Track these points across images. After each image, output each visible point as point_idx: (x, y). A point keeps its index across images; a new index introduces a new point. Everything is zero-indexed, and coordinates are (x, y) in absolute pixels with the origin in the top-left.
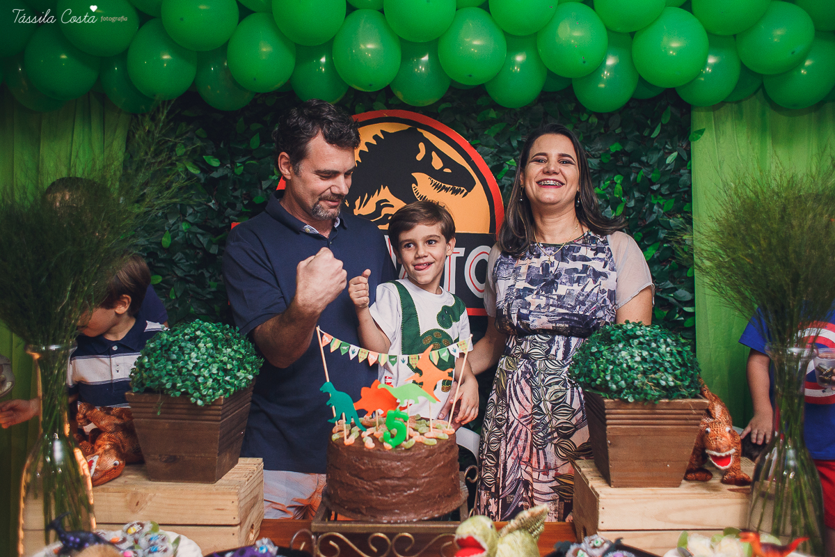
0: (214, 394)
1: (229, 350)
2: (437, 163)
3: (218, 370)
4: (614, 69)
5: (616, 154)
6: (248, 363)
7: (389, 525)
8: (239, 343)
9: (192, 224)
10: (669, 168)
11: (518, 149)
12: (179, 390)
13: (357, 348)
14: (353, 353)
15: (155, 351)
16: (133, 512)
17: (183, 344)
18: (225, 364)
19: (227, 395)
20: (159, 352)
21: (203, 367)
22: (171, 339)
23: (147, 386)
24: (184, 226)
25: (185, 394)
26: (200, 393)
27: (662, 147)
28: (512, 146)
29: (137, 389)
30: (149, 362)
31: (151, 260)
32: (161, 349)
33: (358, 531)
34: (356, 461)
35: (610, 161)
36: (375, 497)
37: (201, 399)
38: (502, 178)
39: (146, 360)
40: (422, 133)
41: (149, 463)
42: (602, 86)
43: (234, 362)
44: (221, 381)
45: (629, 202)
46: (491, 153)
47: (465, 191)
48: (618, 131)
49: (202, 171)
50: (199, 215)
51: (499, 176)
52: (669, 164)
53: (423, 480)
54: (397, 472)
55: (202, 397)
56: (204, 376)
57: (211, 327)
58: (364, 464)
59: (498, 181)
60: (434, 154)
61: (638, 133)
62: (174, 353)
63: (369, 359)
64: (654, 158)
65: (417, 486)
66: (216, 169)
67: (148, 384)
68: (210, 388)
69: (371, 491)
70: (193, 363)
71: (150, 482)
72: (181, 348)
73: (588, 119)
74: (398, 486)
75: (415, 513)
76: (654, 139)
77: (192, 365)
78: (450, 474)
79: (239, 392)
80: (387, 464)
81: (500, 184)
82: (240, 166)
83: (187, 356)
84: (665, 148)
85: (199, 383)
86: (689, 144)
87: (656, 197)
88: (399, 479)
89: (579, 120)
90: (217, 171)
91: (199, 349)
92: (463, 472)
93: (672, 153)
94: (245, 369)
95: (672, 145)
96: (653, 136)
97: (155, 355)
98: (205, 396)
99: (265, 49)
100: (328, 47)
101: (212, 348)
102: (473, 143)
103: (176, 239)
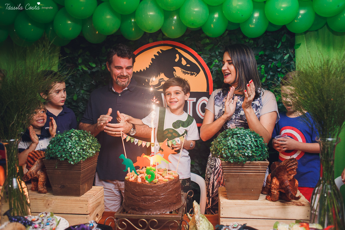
0: (78, 159)
1: (85, 141)
2: (184, 63)
3: (80, 149)
4: (258, 18)
5: (261, 56)
6: (94, 146)
7: (147, 216)
8: (90, 138)
9: (86, 91)
10: (285, 61)
11: (219, 55)
12: (64, 158)
13: (137, 140)
14: (136, 142)
15: (54, 142)
16: (47, 208)
17: (65, 139)
18: (83, 147)
19: (84, 160)
20: (56, 142)
21: (74, 148)
22: (61, 137)
23: (51, 156)
24: (82, 92)
25: (66, 159)
26: (72, 159)
27: (282, 52)
28: (216, 54)
29: (47, 158)
30: (52, 146)
31: (70, 106)
32: (57, 141)
33: (134, 218)
34: (133, 188)
35: (259, 59)
36: (141, 204)
37: (73, 162)
38: (212, 68)
39: (51, 146)
40: (177, 50)
41: (54, 188)
42: (253, 26)
43: (87, 146)
44: (81, 154)
45: (268, 76)
46: (207, 57)
47: (196, 74)
48: (262, 46)
49: (89, 69)
50: (88, 87)
51: (211, 67)
52: (285, 59)
53: (162, 197)
54: (150, 193)
55: (73, 161)
56: (74, 152)
57: (78, 131)
58: (137, 189)
59: (210, 69)
60: (182, 59)
61: (271, 46)
62: (62, 143)
63: (143, 144)
64: (279, 57)
65: (159, 199)
66: (94, 68)
67: (51, 155)
68: (76, 157)
69: (140, 201)
70: (69, 146)
71: (54, 196)
72: (65, 140)
73: (249, 41)
74: (151, 199)
75: (159, 211)
76: (278, 49)
77: (69, 147)
78: (175, 194)
79: (89, 158)
80: (146, 190)
81: (211, 71)
82: (103, 66)
83: (67, 144)
84: (283, 52)
85: (72, 155)
86: (294, 50)
87: (280, 74)
88: (151, 196)
89: (245, 42)
90: (94, 69)
91: (72, 140)
92: (186, 193)
93: (287, 54)
94: (92, 149)
95: (287, 51)
96: (278, 47)
97: (54, 143)
98: (75, 160)
99: (108, 17)
100: (133, 14)
101: (78, 140)
102: (199, 53)
103: (79, 97)
